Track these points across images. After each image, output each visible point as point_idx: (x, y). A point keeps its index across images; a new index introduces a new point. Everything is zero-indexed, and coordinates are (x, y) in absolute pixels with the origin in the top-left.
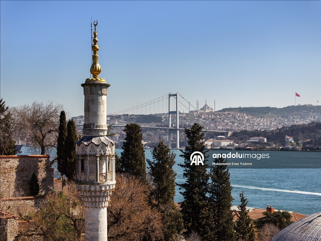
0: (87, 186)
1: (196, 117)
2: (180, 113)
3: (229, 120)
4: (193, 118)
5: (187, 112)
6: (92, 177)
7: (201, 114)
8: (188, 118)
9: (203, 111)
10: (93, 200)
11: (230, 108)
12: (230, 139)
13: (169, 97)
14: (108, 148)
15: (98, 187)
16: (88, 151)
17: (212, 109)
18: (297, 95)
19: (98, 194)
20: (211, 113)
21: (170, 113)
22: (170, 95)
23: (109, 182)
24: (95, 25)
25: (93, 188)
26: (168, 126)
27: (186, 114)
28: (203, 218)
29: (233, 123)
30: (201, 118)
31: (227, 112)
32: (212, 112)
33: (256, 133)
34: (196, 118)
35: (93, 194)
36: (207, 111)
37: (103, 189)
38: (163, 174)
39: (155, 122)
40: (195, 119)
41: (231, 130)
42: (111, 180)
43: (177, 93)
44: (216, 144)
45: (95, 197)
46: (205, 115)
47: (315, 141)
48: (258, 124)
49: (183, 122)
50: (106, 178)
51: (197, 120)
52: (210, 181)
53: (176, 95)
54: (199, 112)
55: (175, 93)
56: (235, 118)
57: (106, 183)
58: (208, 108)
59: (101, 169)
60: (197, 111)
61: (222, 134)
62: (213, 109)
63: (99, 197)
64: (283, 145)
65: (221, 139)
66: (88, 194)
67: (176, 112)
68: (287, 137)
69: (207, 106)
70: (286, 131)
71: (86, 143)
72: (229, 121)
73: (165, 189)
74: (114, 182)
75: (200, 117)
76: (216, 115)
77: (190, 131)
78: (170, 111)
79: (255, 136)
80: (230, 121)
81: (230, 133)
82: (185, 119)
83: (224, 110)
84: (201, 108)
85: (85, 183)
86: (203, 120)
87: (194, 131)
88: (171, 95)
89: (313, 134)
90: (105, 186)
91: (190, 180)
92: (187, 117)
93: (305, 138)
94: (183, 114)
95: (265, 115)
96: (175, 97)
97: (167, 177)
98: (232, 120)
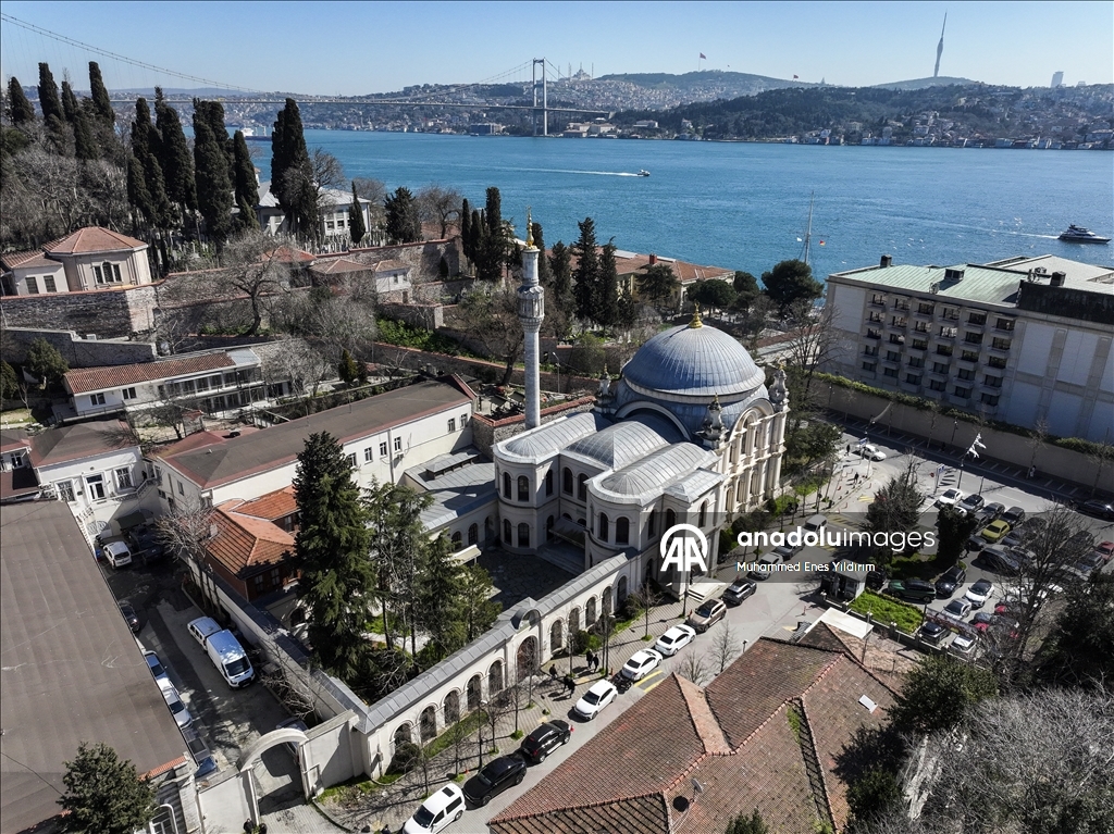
1: (567, 88)
2: (549, 83)
3: (611, 92)
4: (564, 89)
5: (556, 81)
7: (575, 83)
8: (558, 90)
9: (577, 79)
11: (612, 74)
12: (611, 122)
17: (588, 75)
18: (702, 56)
20: (588, 82)
26: (532, 103)
27: (555, 83)
29: (616, 96)
30: (575, 90)
31: (608, 81)
32: (589, 80)
33: (645, 115)
34: (568, 90)
36: (583, 79)
39: (514, 94)
41: (613, 110)
44: (593, 130)
46: (580, 85)
47: (720, 126)
48: (649, 99)
49: (551, 96)
51: (569, 92)
54: (571, 81)
56: (618, 89)
58: (584, 74)
60: (568, 79)
61: (602, 115)
62: (590, 75)
64: (678, 132)
65: (600, 122)
68: (685, 121)
69: (582, 71)
70: (684, 113)
75: (573, 88)
76: (593, 85)
79: (643, 119)
80: (612, 94)
81: (611, 114)
82: (554, 91)
83: (605, 77)
84: (575, 75)
86: (577, 92)
89: (717, 116)
92: (557, 87)
93: (708, 122)
94: (552, 83)
95: (657, 86)
98: (614, 93)
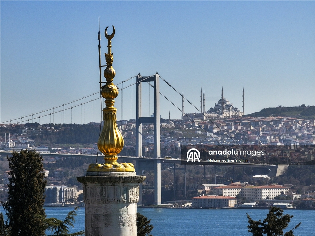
1: (198, 130)
2: (162, 121)
3: (278, 135)
4: (193, 131)
7: (212, 121)
8: (180, 132)
9: (216, 115)
11: (280, 106)
12: (280, 181)
13: (138, 85)
17: (236, 109)
20: (236, 120)
21: (139, 121)
22: (139, 80)
27: (175, 122)
30: (211, 131)
31: (271, 118)
32: (238, 117)
34: (199, 132)
36: (226, 114)
40: (198, 135)
43: (157, 75)
44: (247, 195)
46: (221, 124)
49: (168, 141)
51: (202, 135)
53: (153, 79)
54: (205, 118)
55: (151, 75)
56: (290, 131)
58: (228, 107)
60: (200, 116)
61: (264, 171)
62: (239, 109)
65: (261, 182)
67: (152, 120)
69: (225, 102)
72: (277, 138)
75: (208, 129)
76: (245, 125)
77: (260, 226)
78: (139, 117)
80: (279, 139)
81: (281, 169)
82: (172, 134)
83: (266, 112)
84: (211, 109)
86: (215, 136)
87: (271, 226)
88: (143, 78)
92: (179, 129)
94: (168, 121)
96: (152, 83)
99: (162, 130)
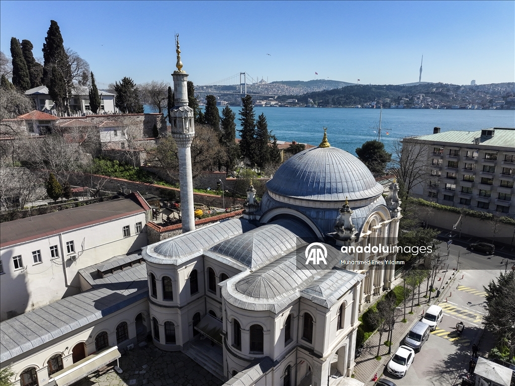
0: (178, 135)
2: (247, 85)
4: (255, 87)
5: (252, 84)
6: (181, 130)
7: (260, 85)
10: (182, 143)
11: (277, 81)
12: (276, 100)
14: (189, 113)
15: (184, 135)
16: (177, 115)
18: (316, 73)
19: (185, 139)
20: (266, 84)
21: (241, 84)
22: (241, 74)
23: (190, 133)
24: (178, 36)
25: (181, 136)
26: (240, 92)
28: (252, 150)
29: (278, 90)
31: (274, 84)
33: (291, 97)
34: (257, 88)
35: (182, 140)
36: (263, 83)
37: (187, 137)
38: (229, 124)
39: (233, 90)
41: (277, 95)
42: (192, 131)
44: (268, 103)
45: (183, 141)
46: (262, 86)
47: (325, 101)
48: (293, 91)
49: (249, 90)
50: (188, 130)
52: (256, 128)
53: (244, 73)
56: (279, 87)
57: (188, 134)
59: (186, 125)
60: (257, 83)
61: (272, 97)
62: (266, 82)
63: (185, 141)
64: (307, 104)
65: (271, 100)
66: (179, 140)
67: (244, 84)
68: (309, 99)
69: (263, 80)
70: (308, 96)
71: (176, 110)
73: (230, 133)
74: (194, 132)
75: (259, 87)
76: (268, 86)
77: (245, 99)
79: (290, 98)
81: (276, 97)
83: (273, 83)
84: (260, 82)
85: (177, 133)
86: (261, 89)
87: (247, 100)
89: (324, 97)
90: (188, 135)
91: (245, 128)
92: (251, 87)
93: (320, 100)
94: (249, 85)
95: (297, 86)
97: (231, 126)
98: (277, 89)
99: (247, 87)
